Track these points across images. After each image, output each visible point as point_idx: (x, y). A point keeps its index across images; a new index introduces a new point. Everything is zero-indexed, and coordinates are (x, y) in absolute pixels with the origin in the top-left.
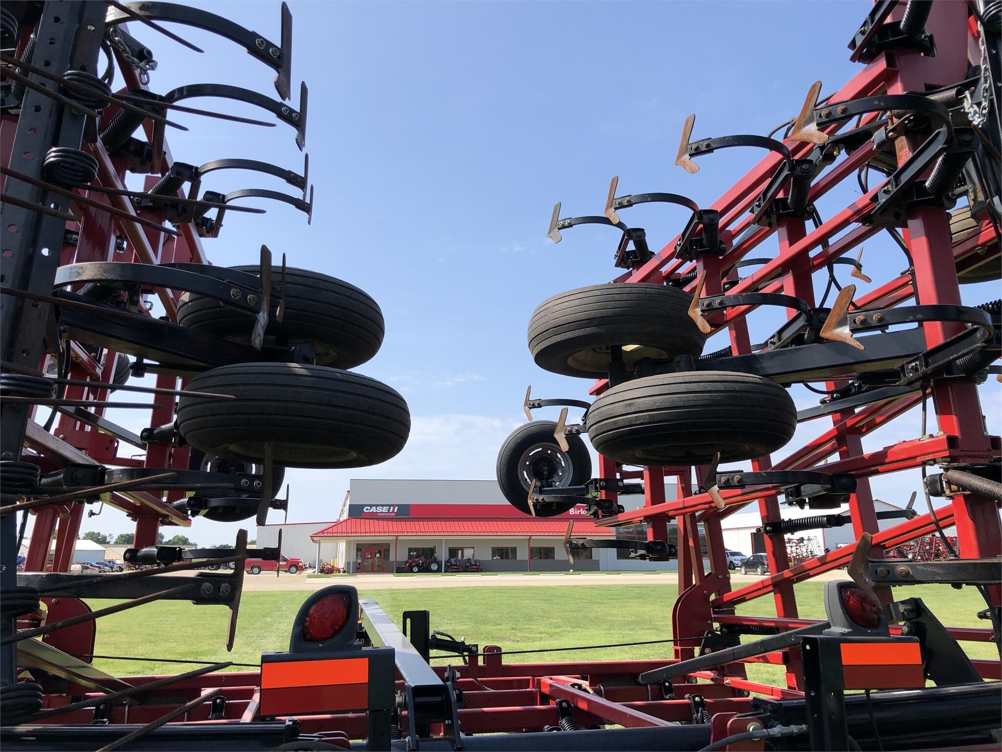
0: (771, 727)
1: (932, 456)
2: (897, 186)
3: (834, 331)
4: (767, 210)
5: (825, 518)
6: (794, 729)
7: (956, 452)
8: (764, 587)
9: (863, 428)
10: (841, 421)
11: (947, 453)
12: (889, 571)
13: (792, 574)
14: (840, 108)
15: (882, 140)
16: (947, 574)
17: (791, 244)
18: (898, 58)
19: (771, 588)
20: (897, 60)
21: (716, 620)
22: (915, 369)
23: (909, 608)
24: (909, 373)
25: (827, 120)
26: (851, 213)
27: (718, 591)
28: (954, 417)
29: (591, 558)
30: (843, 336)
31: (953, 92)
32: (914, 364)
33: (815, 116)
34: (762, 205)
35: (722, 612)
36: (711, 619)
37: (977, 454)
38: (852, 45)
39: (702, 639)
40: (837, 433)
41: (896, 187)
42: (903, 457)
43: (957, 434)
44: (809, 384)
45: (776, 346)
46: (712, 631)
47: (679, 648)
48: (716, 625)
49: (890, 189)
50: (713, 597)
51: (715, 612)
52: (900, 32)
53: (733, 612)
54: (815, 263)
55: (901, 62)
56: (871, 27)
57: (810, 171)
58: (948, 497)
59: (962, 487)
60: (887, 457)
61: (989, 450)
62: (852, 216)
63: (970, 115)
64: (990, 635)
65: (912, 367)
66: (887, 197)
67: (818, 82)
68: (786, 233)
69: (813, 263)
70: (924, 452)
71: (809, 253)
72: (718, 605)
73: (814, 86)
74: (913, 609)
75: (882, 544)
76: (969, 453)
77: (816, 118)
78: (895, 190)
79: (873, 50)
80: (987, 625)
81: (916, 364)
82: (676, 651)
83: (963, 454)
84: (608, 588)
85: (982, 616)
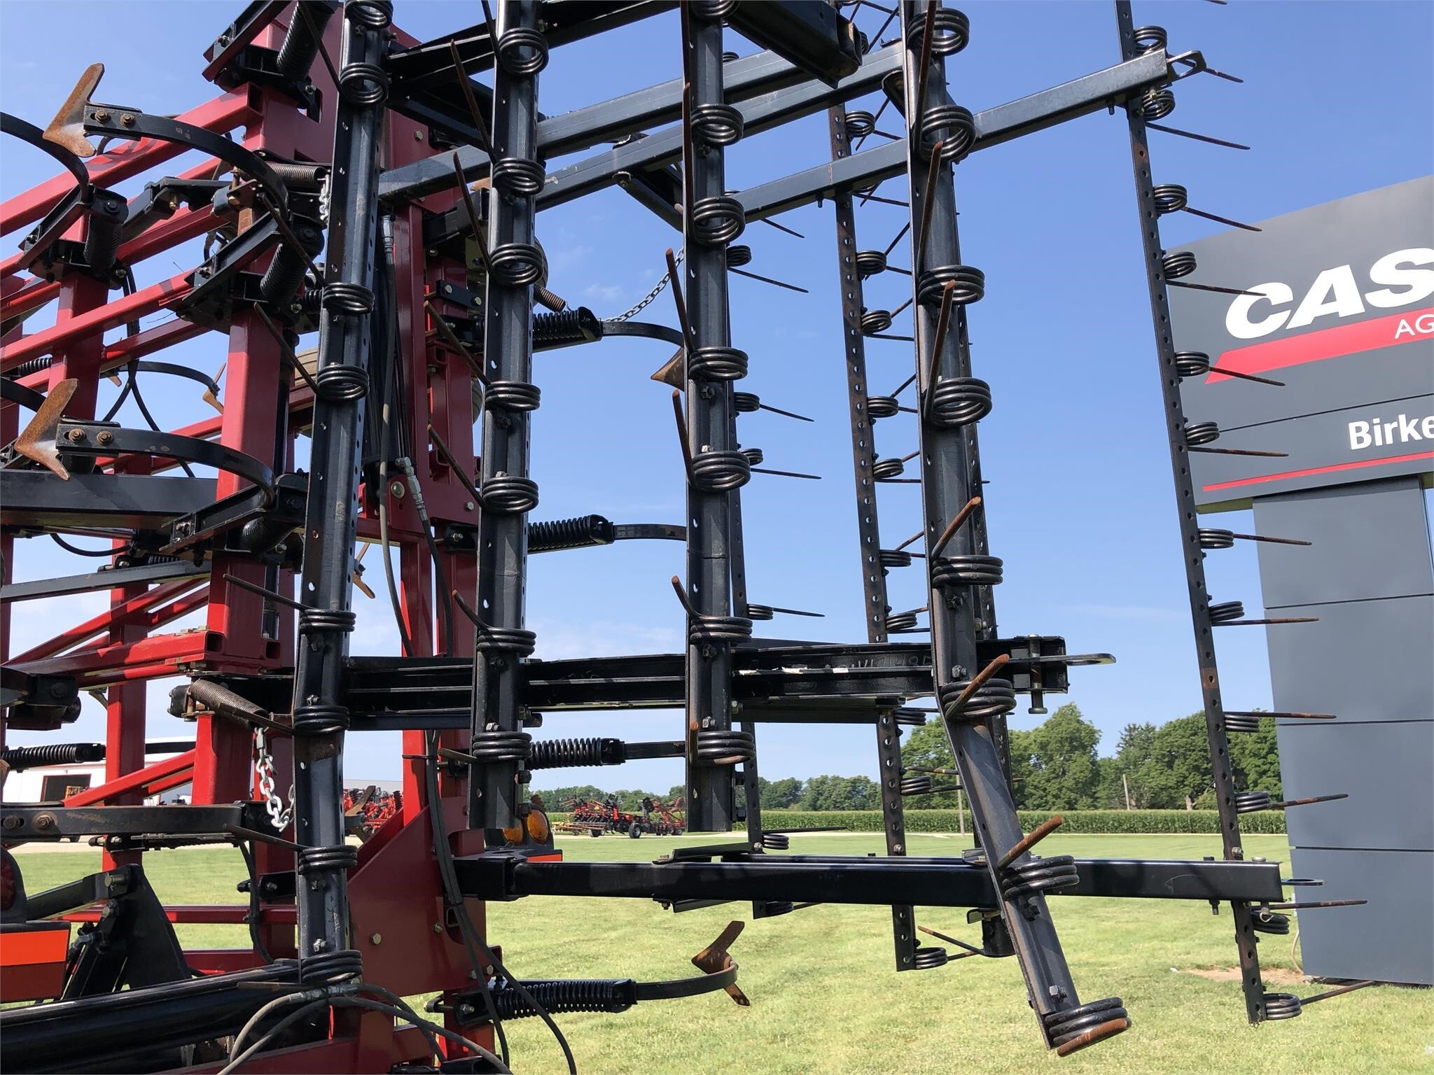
1: (185, 659)
2: (218, 269)
3: (36, 444)
4: (46, 252)
5: (75, 749)
7: (216, 656)
9: (155, 617)
10: (122, 602)
11: (201, 657)
12: (22, 821)
14: (126, 116)
15: (222, 203)
16: (110, 824)
17: (75, 314)
18: (267, 104)
20: (264, 104)
22: (184, 532)
23: (120, 879)
24: (176, 536)
25: (101, 126)
26: (161, 292)
28: (226, 608)
30: (45, 454)
31: (313, 170)
32: (184, 525)
33: (85, 113)
34: (37, 241)
37: (242, 662)
38: (208, 54)
40: (110, 619)
41: (216, 271)
42: (149, 657)
43: (224, 632)
44: (61, 535)
45: (7, 464)
49: (210, 272)
52: (275, 68)
54: (109, 355)
55: (271, 109)
56: (233, 39)
57: (119, 212)
58: (188, 717)
59: (208, 704)
60: (128, 655)
61: (261, 658)
62: (162, 298)
63: (321, 207)
64: (244, 914)
65: (181, 528)
66: (205, 281)
67: (99, 64)
68: (72, 297)
69: (105, 354)
70: (175, 653)
71: (105, 333)
73: (93, 68)
74: (125, 881)
75: (143, 787)
76: (232, 659)
77: (87, 117)
78: (215, 275)
79: (235, 75)
80: (245, 899)
81: (187, 525)
83: (226, 658)
85: (242, 888)
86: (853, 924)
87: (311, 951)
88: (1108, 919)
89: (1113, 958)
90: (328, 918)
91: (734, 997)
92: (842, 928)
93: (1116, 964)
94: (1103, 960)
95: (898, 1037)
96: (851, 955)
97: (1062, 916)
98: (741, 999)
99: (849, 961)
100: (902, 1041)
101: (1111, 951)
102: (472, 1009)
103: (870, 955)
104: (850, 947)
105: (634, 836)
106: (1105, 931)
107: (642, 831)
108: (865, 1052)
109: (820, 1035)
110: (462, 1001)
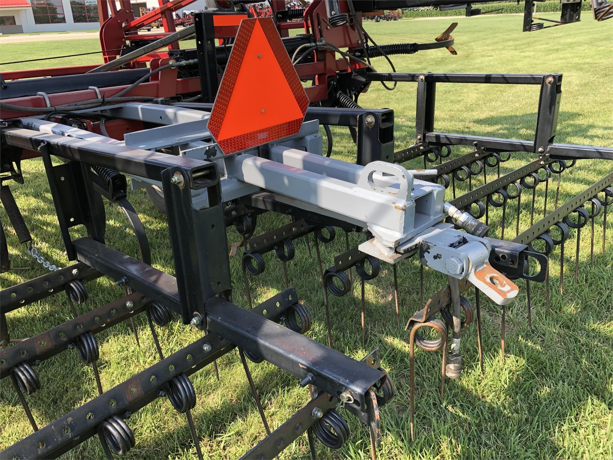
0: (181, 61)
6: (191, 61)
8: (156, 15)
13: (172, 5)
19: (160, 15)
21: (127, 39)
27: (127, 21)
29: (15, 24)
35: (131, 34)
36: (124, 38)
39: (120, 51)
46: (125, 45)
47: (107, 57)
48: (128, 42)
50: (124, 25)
51: (126, 34)
53: (137, 33)
72: (128, 29)
82: (105, 59)
84: (34, 44)
86: (479, 52)
87: (331, 15)
88: (602, 46)
89: (602, 61)
90: (334, 5)
91: (451, 52)
92: (474, 54)
93: (602, 63)
94: (596, 62)
95: (497, 91)
96: (478, 63)
97: (580, 46)
98: (454, 52)
99: (477, 66)
100: (499, 93)
101: (601, 58)
102: (360, 54)
103: (487, 63)
104: (478, 61)
105: (377, 21)
106: (599, 51)
107: (381, 18)
108: (484, 96)
109: (465, 90)
110: (356, 51)
